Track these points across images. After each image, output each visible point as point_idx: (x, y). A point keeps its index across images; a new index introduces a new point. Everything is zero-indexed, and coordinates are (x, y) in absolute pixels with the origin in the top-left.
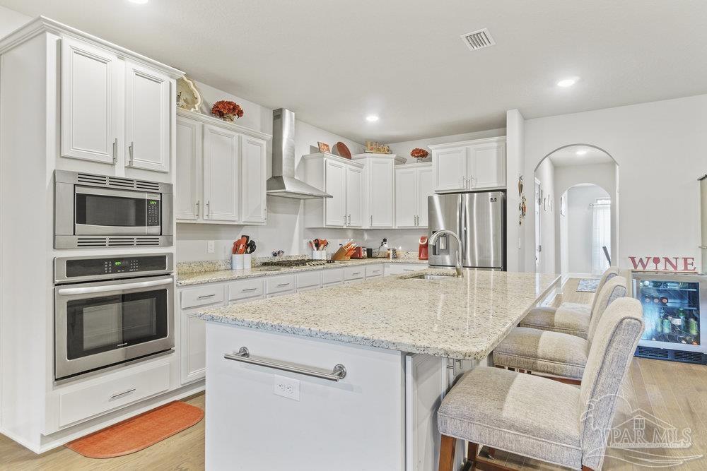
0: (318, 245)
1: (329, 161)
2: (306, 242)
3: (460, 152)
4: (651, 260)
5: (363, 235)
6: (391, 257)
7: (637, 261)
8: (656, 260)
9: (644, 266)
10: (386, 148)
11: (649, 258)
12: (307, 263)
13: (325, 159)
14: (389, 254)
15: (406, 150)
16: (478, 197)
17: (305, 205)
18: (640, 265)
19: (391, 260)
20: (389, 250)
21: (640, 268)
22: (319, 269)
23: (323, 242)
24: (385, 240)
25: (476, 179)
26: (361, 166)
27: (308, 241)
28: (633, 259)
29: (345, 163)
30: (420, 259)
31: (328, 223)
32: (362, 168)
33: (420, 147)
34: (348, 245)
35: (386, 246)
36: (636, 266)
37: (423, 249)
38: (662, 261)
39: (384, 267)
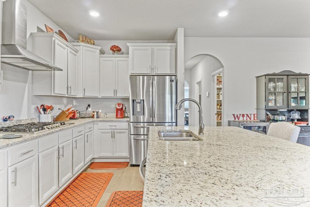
0: (45, 110)
1: (57, 41)
2: (33, 107)
3: (148, 50)
4: (241, 115)
5: (73, 102)
6: (95, 116)
7: (236, 116)
8: (243, 116)
9: (238, 119)
10: (92, 42)
11: (240, 115)
12: (45, 127)
13: (53, 39)
14: (94, 115)
15: (107, 45)
16: (157, 79)
17: (33, 75)
18: (237, 118)
19: (95, 119)
20: (94, 112)
21: (237, 119)
22: (57, 131)
23: (49, 108)
24: (89, 106)
25: (158, 68)
26: (77, 51)
27: (35, 106)
28: (234, 115)
29: (67, 46)
30: (117, 118)
31: (56, 92)
32: (77, 53)
33: (117, 45)
34: (68, 110)
35: (90, 109)
36: (235, 119)
37: (119, 112)
38: (246, 116)
39: (94, 124)
